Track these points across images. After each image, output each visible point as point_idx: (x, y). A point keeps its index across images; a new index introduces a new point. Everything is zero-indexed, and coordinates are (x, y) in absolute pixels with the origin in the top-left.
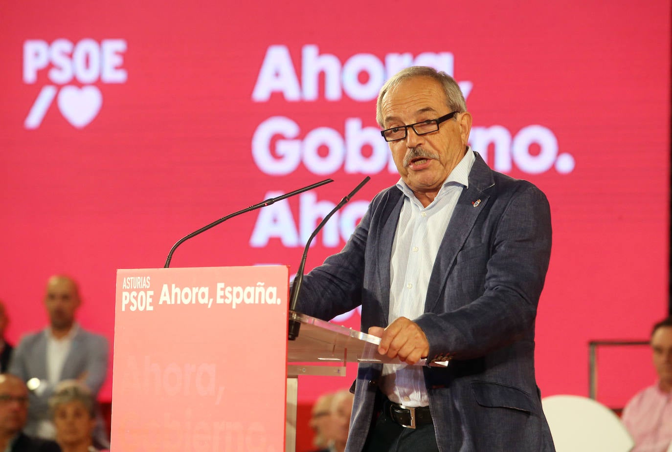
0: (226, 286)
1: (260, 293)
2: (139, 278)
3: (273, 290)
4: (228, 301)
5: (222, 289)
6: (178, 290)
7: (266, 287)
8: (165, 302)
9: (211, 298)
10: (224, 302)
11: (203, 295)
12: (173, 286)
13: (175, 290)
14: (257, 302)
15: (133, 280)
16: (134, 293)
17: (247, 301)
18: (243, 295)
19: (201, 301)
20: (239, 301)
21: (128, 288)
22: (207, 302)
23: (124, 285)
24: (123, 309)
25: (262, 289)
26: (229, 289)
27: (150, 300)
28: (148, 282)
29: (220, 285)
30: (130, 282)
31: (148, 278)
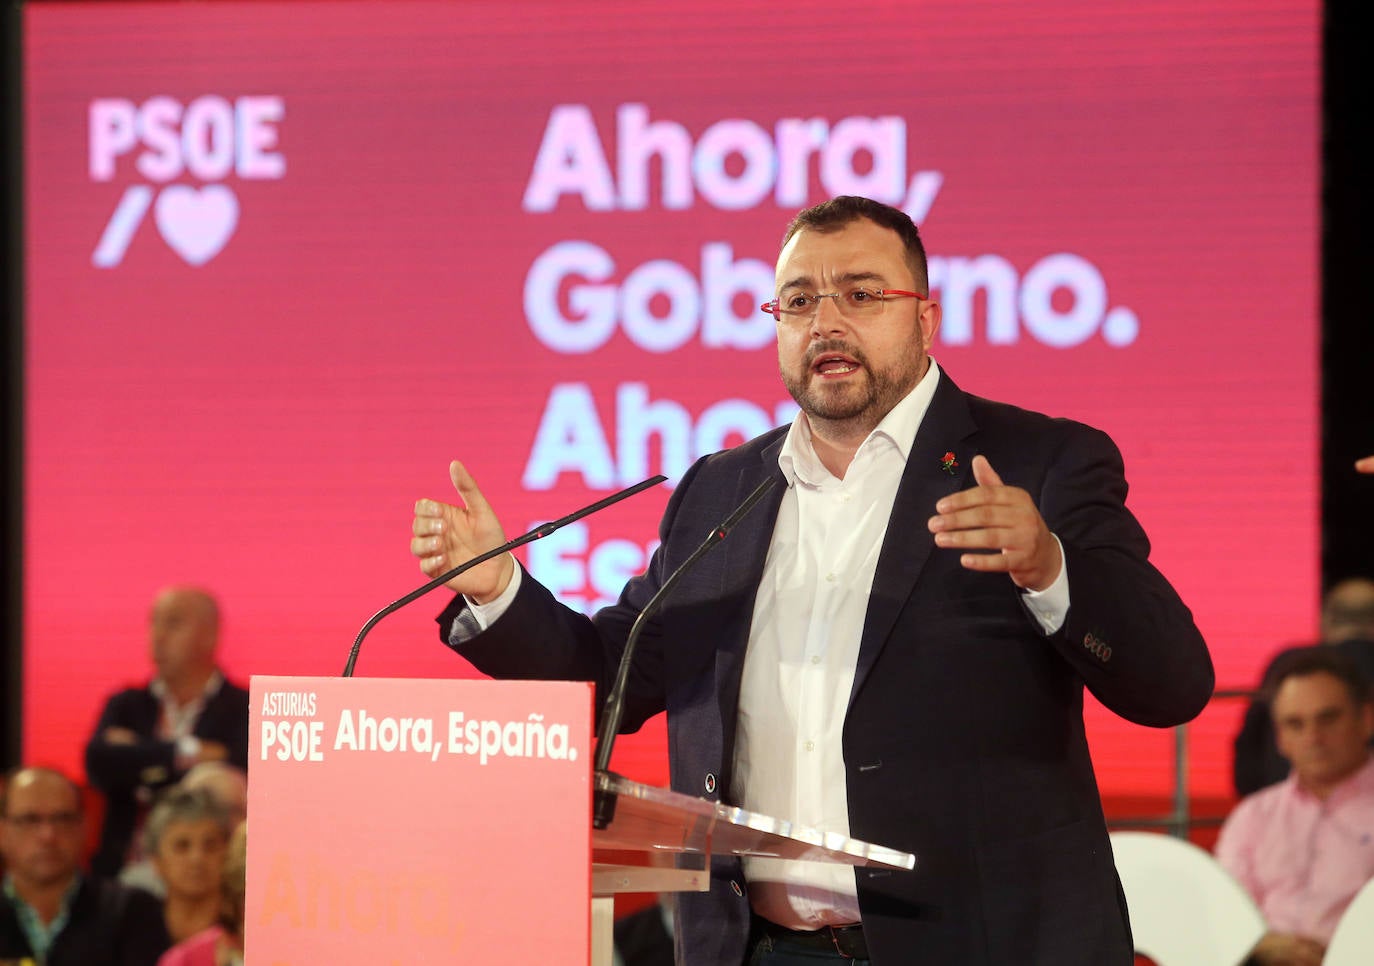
0: (467, 719)
1: (535, 737)
2: (294, 694)
3: (562, 731)
4: (471, 750)
5: (459, 725)
6: (371, 722)
7: (547, 724)
8: (346, 745)
9: (438, 741)
10: (464, 750)
11: (422, 735)
12: (362, 713)
13: (366, 722)
14: (529, 753)
15: (282, 697)
16: (285, 725)
17: (510, 751)
18: (502, 738)
19: (419, 747)
20: (493, 750)
21: (273, 714)
22: (429, 749)
23: (266, 708)
24: (264, 756)
25: (539, 729)
26: (472, 724)
27: (316, 741)
28: (313, 705)
29: (456, 717)
30: (276, 702)
31: (313, 695)
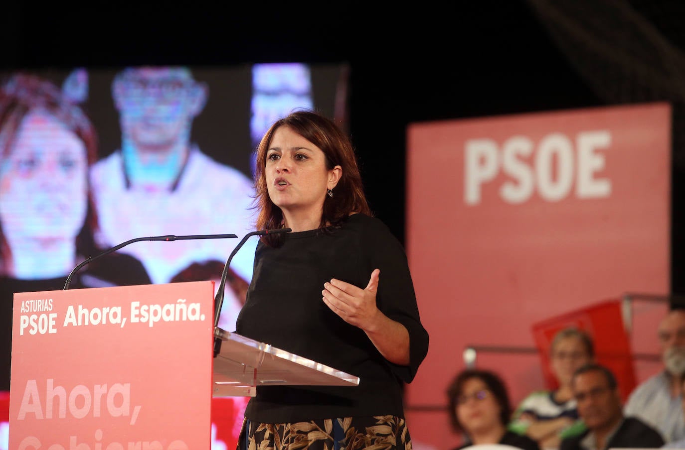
0: (141, 305)
1: (181, 310)
2: (39, 301)
3: (197, 306)
4: (143, 320)
5: (136, 308)
6: (86, 311)
7: (187, 303)
8: (70, 324)
9: (125, 317)
10: (140, 320)
11: (115, 315)
12: (80, 307)
13: (81, 311)
14: (177, 319)
15: (33, 303)
16: (34, 317)
17: (166, 319)
18: (162, 313)
19: (113, 321)
20: (157, 319)
21: (27, 311)
22: (119, 322)
23: (23, 309)
24: (22, 333)
25: (184, 306)
26: (145, 307)
27: (52, 323)
28: (51, 305)
29: (135, 304)
30: (29, 305)
31: (51, 300)
